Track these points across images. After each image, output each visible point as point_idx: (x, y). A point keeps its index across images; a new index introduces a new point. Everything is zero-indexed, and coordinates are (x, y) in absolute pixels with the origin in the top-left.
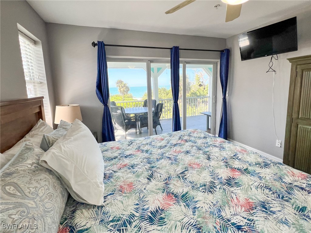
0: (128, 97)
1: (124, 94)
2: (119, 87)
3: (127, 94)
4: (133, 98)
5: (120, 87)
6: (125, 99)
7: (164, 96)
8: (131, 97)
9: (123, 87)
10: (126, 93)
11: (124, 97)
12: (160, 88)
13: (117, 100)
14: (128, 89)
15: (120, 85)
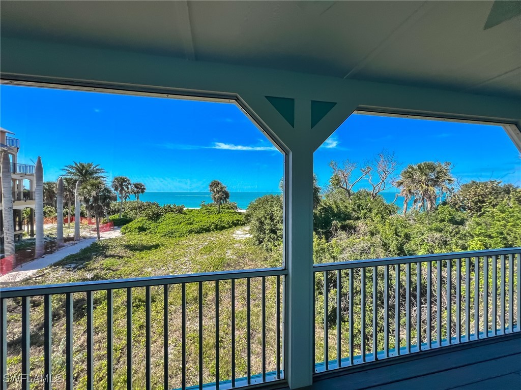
0: (228, 208)
2: (212, 192)
5: (214, 192)
6: (221, 211)
8: (235, 208)
9: (218, 192)
11: (221, 208)
12: (275, 196)
14: (226, 195)
15: (215, 189)
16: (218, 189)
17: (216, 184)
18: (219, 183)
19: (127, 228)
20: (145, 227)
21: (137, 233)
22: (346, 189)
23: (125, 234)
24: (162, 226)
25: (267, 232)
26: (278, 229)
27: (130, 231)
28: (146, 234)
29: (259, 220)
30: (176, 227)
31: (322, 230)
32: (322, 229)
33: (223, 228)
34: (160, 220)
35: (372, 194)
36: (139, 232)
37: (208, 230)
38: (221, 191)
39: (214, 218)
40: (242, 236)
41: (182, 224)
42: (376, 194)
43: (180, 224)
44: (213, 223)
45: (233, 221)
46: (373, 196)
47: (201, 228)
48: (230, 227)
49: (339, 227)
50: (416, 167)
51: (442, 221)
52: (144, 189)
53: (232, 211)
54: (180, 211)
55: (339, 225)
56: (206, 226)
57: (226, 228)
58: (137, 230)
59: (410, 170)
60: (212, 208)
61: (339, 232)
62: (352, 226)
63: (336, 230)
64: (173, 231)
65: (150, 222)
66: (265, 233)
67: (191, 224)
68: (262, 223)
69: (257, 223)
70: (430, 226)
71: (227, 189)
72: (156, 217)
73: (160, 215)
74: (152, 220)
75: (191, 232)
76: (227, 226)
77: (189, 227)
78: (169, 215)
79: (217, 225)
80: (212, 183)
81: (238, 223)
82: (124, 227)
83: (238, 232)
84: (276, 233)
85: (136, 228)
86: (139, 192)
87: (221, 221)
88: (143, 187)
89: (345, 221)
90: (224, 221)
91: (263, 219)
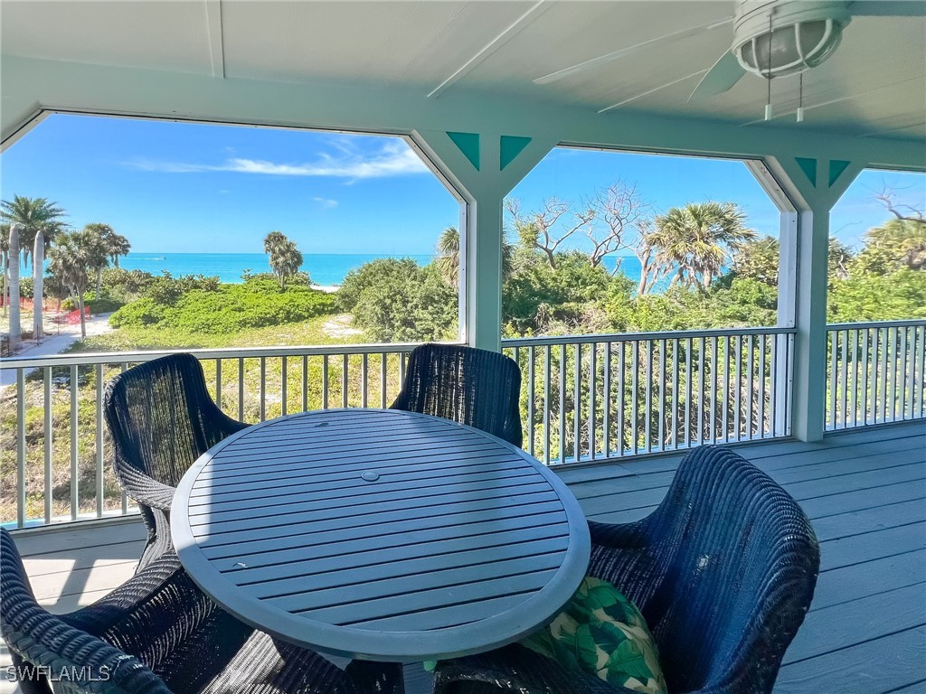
0: (297, 283)
1: (286, 274)
2: (270, 253)
3: (293, 274)
4: (313, 287)
5: (274, 252)
6: (287, 288)
7: (413, 286)
8: (307, 282)
9: (283, 254)
10: (292, 270)
11: (285, 283)
12: (398, 260)
13: (264, 289)
14: (297, 259)
15: (277, 249)
16: (282, 247)
17: (276, 238)
18: (282, 237)
19: (121, 318)
20: (153, 315)
21: (142, 326)
22: (546, 249)
23: (118, 327)
24: (185, 313)
25: (397, 324)
26: (416, 320)
27: (127, 323)
28: (159, 328)
29: (380, 302)
30: (214, 315)
31: (518, 320)
32: (519, 317)
33: (299, 318)
34: (180, 303)
35: (594, 258)
36: (145, 324)
37: (273, 321)
38: (288, 251)
39: (281, 301)
40: (341, 331)
41: (224, 310)
42: (600, 258)
43: (219, 310)
44: (281, 309)
45: (315, 306)
46: (594, 262)
47: (261, 318)
48: (311, 316)
49: (551, 313)
50: (686, 212)
51: (744, 302)
52: (129, 246)
53: (304, 287)
54: (213, 287)
55: (552, 310)
56: (269, 313)
57: (305, 318)
58: (140, 320)
59: (675, 217)
60: (269, 283)
61: (552, 323)
62: (573, 313)
63: (546, 319)
64: (210, 322)
65: (162, 306)
66: (392, 326)
67: (240, 310)
68: (385, 308)
69: (378, 309)
70: (722, 312)
71: (297, 248)
72: (170, 297)
73: (177, 294)
74: (165, 303)
75: (243, 324)
76: (306, 314)
77: (240, 316)
78: (194, 294)
79: (288, 312)
80: (270, 236)
81: (323, 309)
82: (116, 314)
83: (329, 325)
84: (412, 326)
85: (137, 318)
86: (119, 253)
87: (294, 305)
88: (125, 243)
89: (561, 303)
90: (298, 305)
91: (388, 301)
